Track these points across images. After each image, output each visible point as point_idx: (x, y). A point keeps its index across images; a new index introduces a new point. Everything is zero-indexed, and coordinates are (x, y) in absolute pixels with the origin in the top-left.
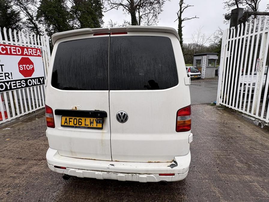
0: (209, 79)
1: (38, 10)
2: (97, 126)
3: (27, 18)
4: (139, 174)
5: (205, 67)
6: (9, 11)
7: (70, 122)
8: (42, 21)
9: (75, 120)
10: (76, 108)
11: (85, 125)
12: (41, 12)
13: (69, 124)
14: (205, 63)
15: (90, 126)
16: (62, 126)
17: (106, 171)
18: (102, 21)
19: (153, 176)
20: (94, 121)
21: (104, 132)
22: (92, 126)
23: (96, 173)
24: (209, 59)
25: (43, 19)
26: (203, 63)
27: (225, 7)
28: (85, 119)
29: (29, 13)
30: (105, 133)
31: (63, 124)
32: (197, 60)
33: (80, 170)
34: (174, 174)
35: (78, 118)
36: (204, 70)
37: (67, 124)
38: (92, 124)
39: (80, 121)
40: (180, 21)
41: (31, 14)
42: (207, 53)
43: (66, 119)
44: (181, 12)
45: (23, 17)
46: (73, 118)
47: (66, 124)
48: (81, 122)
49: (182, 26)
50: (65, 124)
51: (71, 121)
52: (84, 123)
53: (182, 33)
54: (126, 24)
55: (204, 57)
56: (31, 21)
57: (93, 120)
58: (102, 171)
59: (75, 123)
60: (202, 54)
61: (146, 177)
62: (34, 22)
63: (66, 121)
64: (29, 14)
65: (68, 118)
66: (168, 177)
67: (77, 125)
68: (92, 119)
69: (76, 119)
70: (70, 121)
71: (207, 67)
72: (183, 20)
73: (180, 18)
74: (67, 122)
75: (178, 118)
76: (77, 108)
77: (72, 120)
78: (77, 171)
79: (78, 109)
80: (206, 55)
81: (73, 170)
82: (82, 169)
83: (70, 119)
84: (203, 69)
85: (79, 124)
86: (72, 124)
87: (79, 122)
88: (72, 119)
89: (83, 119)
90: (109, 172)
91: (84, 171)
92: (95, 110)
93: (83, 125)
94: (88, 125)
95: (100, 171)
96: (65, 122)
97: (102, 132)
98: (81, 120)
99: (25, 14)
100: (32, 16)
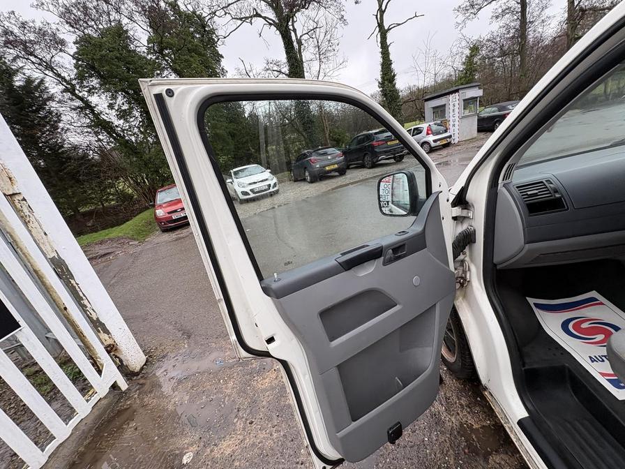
0: (468, 142)
1: (75, 61)
5: (457, 119)
6: (18, 81)
8: (94, 88)
14: (457, 110)
18: (223, 69)
24: (467, 98)
26: (451, 111)
29: (62, 75)
32: (433, 108)
36: (454, 125)
40: (383, 33)
41: (68, 78)
42: (461, 87)
44: (382, 13)
49: (388, 42)
53: (391, 57)
54: (272, 65)
55: (451, 97)
56: (73, 93)
60: (447, 91)
62: (80, 95)
64: (63, 78)
71: (463, 117)
72: (389, 29)
73: (380, 25)
80: (457, 91)
84: (451, 123)
99: (55, 81)
100: (71, 81)
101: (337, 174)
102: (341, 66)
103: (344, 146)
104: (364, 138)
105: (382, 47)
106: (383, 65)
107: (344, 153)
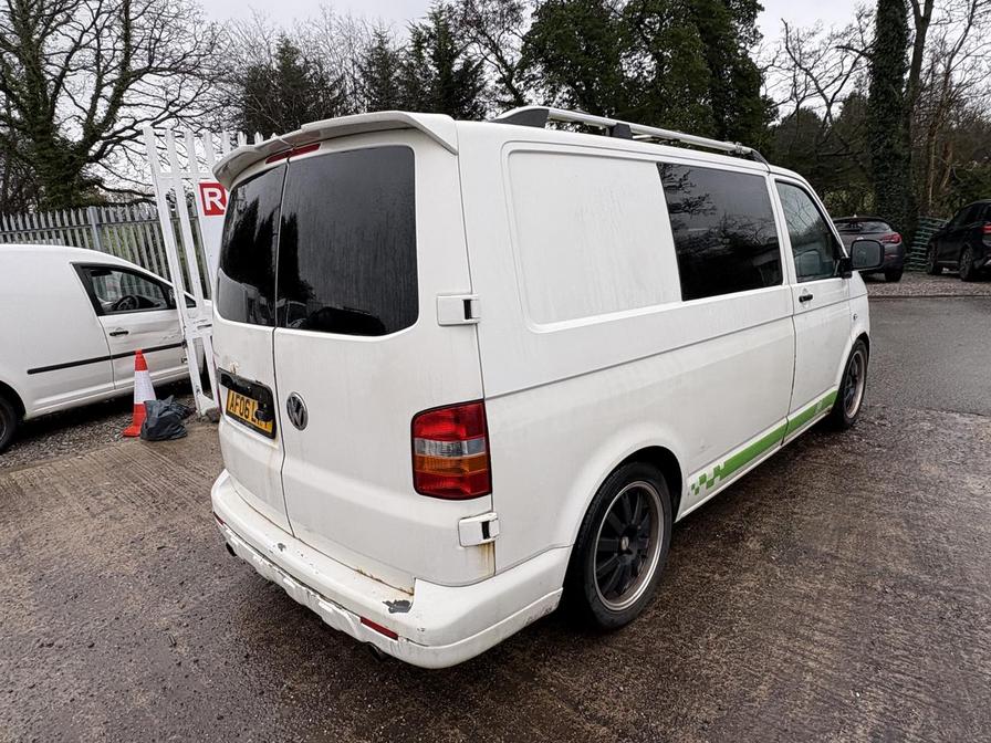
1: (523, 44)
3: (498, 76)
4: (322, 596)
6: (458, 64)
10: (234, 368)
11: (253, 419)
12: (535, 48)
19: (347, 617)
21: (276, 446)
25: (538, 70)
28: (252, 404)
29: (505, 58)
30: (277, 450)
34: (395, 636)
39: (247, 405)
41: (509, 63)
45: (491, 76)
52: (251, 414)
58: (263, 555)
59: (242, 410)
61: (330, 610)
64: (505, 64)
66: (383, 640)
67: (244, 417)
75: (416, 443)
76: (236, 370)
79: (236, 374)
85: (246, 416)
87: (246, 409)
89: (250, 402)
90: (275, 564)
92: (256, 382)
93: (250, 418)
94: (255, 421)
95: (260, 553)
97: (274, 449)
98: (248, 403)
99: (495, 66)
100: (512, 65)
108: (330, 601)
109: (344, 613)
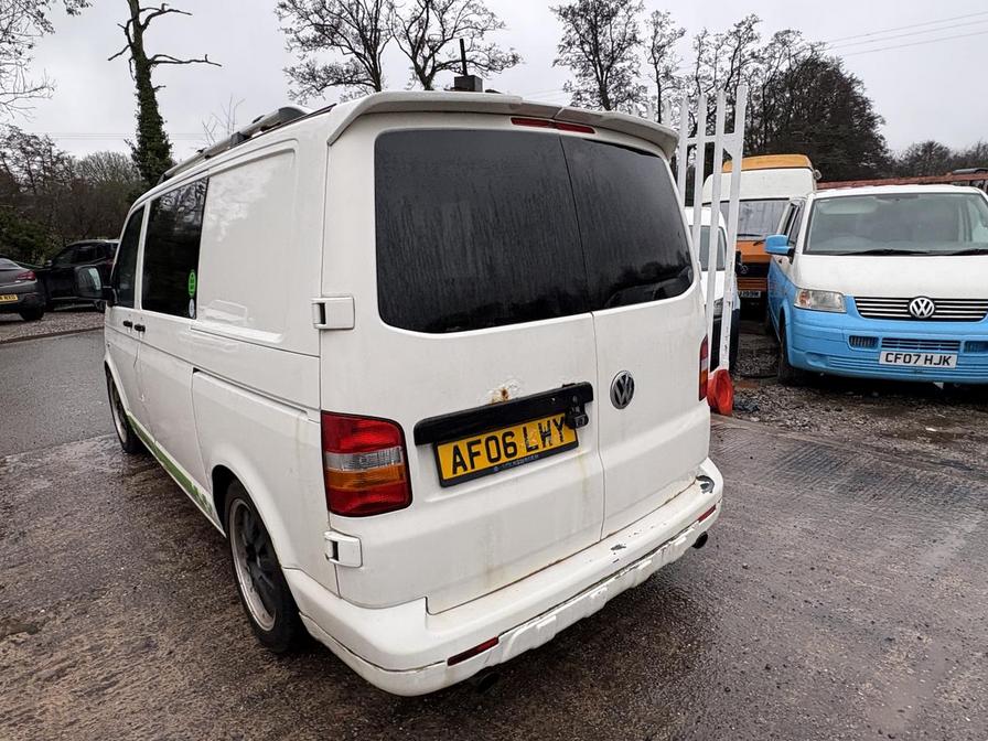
2: (562, 441)
4: (672, 539)
7: (475, 458)
9: (492, 444)
10: (504, 393)
11: (529, 449)
13: (473, 467)
15: (544, 446)
16: (445, 484)
17: (612, 575)
20: (552, 424)
21: (584, 452)
22: (548, 447)
23: (593, 596)
27: (292, 45)
28: (525, 429)
30: (587, 454)
31: (448, 474)
33: (545, 617)
34: (714, 508)
35: (499, 434)
37: (465, 469)
38: (547, 439)
39: (508, 440)
40: (143, 62)
43: (457, 451)
44: (140, 29)
46: (483, 438)
47: (460, 472)
48: (513, 445)
50: (455, 472)
51: (478, 454)
52: (523, 444)
57: (549, 425)
58: (602, 581)
59: (494, 455)
63: (458, 460)
65: (462, 445)
66: (709, 520)
67: (504, 459)
68: (544, 422)
69: (495, 438)
70: (472, 455)
72: (154, 61)
73: (136, 48)
74: (462, 463)
76: (509, 392)
77: (481, 448)
78: (540, 623)
79: (510, 398)
81: (525, 628)
82: (550, 609)
83: (470, 445)
85: (508, 455)
86: (482, 463)
87: (506, 446)
88: (479, 442)
89: (518, 430)
90: (617, 572)
91: (557, 611)
92: (564, 386)
93: (522, 452)
94: (537, 447)
95: (597, 584)
96: (456, 465)
97: (580, 457)
98: (511, 434)
101: (17, 317)
102: (36, 93)
103: (42, 261)
104: (90, 251)
105: (139, 86)
106: (142, 119)
107: (38, 275)
108: (677, 536)
109: (691, 530)
